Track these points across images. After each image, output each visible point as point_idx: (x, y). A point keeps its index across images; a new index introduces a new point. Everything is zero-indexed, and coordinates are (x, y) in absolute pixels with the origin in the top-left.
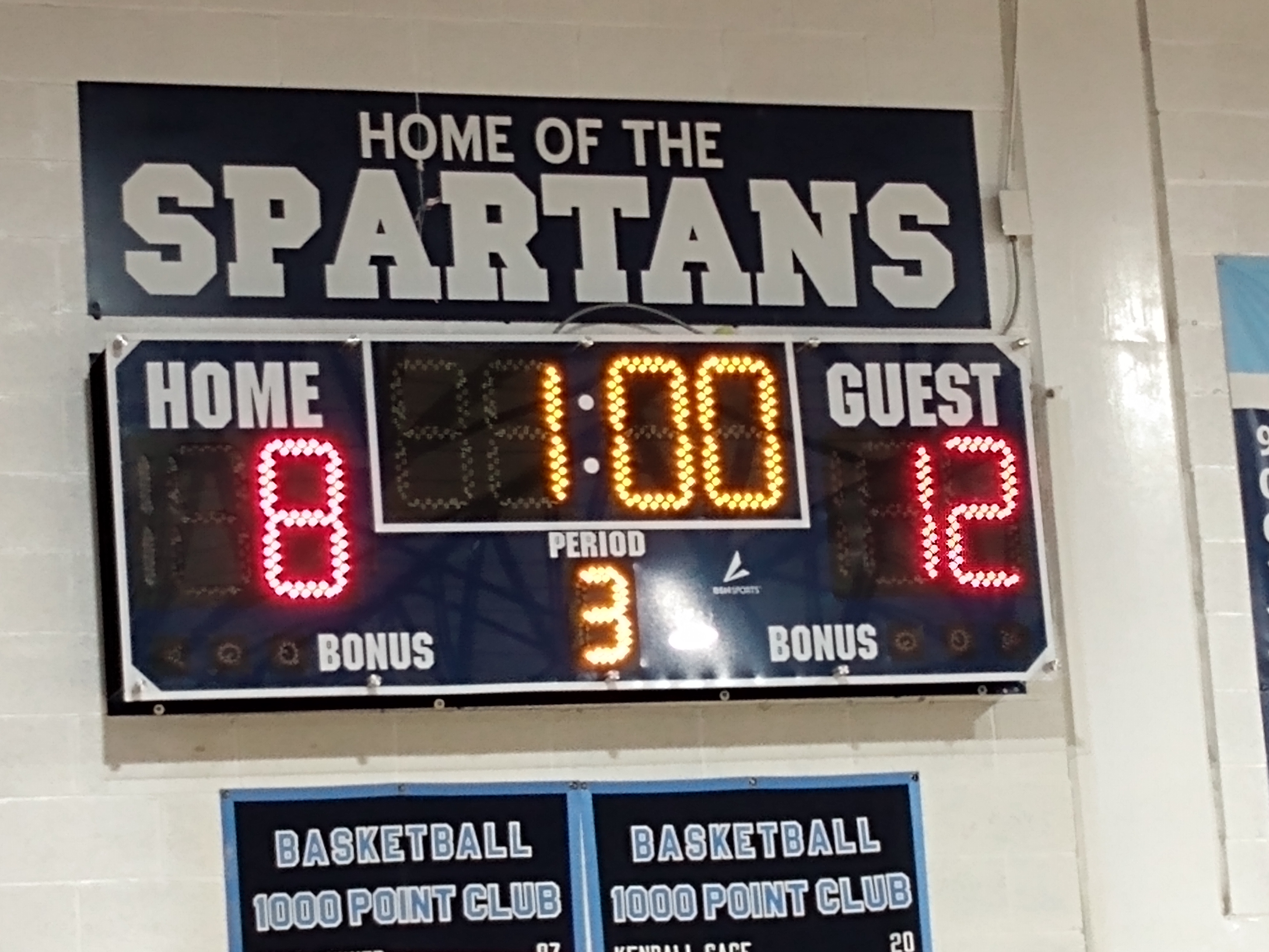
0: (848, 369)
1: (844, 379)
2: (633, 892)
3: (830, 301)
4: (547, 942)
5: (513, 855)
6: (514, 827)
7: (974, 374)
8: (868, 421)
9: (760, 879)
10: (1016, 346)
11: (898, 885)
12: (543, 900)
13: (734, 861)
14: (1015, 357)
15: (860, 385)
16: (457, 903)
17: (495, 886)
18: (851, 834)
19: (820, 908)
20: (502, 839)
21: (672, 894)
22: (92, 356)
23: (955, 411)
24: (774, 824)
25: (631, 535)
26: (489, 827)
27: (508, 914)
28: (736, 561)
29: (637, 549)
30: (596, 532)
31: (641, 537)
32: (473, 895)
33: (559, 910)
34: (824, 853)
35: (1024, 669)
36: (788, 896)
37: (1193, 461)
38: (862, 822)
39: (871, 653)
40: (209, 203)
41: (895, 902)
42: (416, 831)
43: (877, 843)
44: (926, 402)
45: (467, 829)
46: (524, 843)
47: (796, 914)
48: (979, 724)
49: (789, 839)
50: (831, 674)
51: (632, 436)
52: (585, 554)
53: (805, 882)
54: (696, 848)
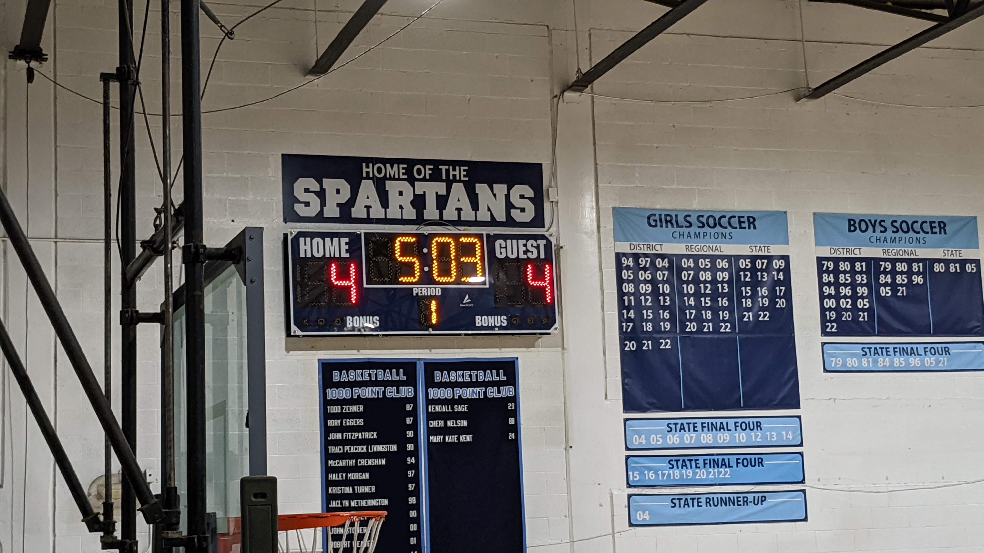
0: (502, 242)
1: (500, 244)
2: (435, 390)
3: (498, 220)
4: (409, 404)
5: (400, 379)
6: (401, 371)
7: (538, 243)
8: (507, 256)
9: (471, 387)
10: (551, 235)
11: (511, 390)
12: (409, 392)
13: (464, 382)
14: (551, 239)
15: (504, 246)
16: (384, 392)
17: (395, 388)
18: (498, 375)
19: (488, 396)
20: (398, 374)
21: (446, 391)
22: (284, 234)
23: (532, 254)
24: (476, 371)
25: (437, 289)
26: (394, 371)
27: (399, 396)
28: (467, 297)
29: (438, 293)
30: (427, 288)
31: (440, 290)
32: (389, 390)
33: (413, 395)
34: (490, 380)
35: (549, 329)
36: (479, 392)
37: (603, 267)
38: (501, 371)
39: (505, 324)
40: (318, 189)
41: (510, 394)
42: (373, 372)
43: (505, 377)
44: (524, 251)
45: (388, 371)
46: (404, 376)
47: (481, 397)
48: (536, 343)
49: (480, 376)
50: (492, 330)
51: (438, 260)
52: (423, 294)
53: (484, 388)
54: (453, 378)
